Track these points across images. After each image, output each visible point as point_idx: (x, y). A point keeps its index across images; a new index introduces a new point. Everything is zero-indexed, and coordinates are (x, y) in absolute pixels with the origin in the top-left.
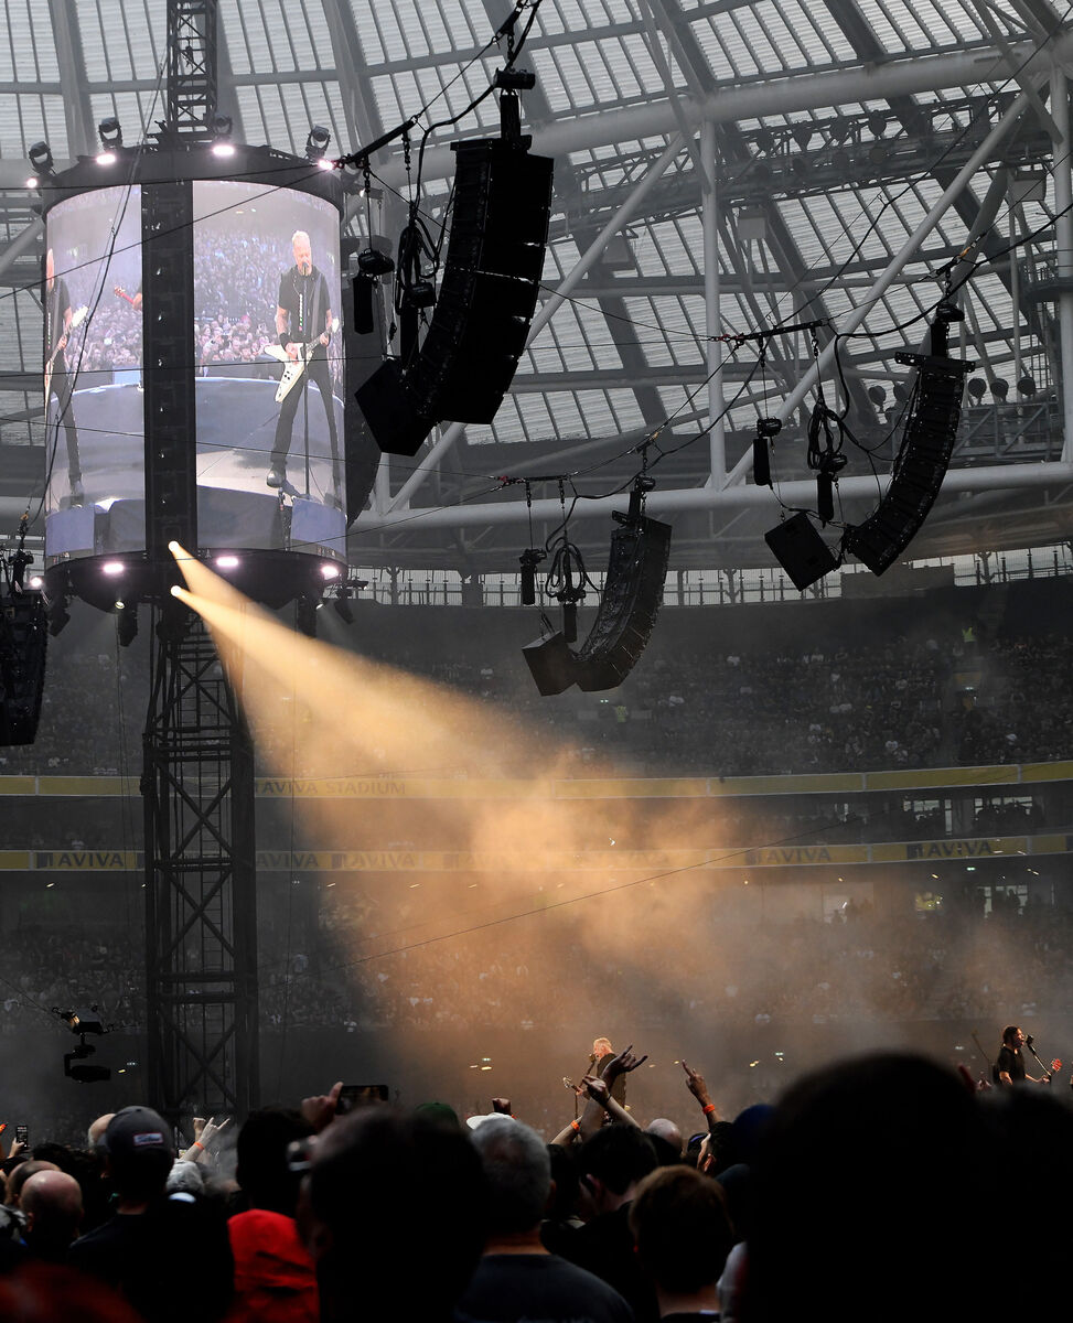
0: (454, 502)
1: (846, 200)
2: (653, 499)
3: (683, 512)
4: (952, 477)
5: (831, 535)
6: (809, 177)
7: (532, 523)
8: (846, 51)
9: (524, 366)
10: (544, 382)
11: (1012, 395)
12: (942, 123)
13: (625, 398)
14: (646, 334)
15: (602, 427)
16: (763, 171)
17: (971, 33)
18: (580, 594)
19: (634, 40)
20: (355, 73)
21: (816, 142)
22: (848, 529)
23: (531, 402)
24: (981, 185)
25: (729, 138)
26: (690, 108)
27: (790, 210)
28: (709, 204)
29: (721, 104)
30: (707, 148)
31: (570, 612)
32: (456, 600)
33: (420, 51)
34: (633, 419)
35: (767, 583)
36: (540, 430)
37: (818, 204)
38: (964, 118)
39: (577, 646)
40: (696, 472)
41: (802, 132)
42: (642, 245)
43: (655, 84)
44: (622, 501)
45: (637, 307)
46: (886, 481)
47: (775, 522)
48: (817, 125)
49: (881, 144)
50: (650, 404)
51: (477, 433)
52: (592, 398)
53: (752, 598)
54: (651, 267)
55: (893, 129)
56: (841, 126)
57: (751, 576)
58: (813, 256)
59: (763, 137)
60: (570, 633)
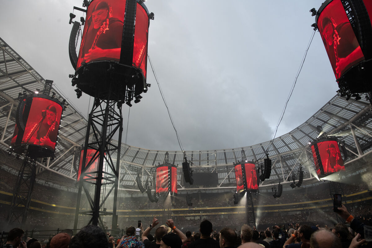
0: (265, 185)
1: (291, 161)
2: (281, 183)
3: (283, 184)
4: (304, 180)
5: (295, 185)
6: (288, 159)
7: (272, 186)
8: (289, 150)
9: (271, 174)
10: (273, 175)
11: (306, 173)
12: (297, 154)
13: (276, 176)
14: (277, 171)
15: (275, 178)
16: (284, 159)
17: (298, 148)
18: (276, 190)
19: (274, 151)
20: (254, 155)
21: (288, 157)
22: (296, 184)
23: (272, 177)
24: (301, 158)
25: (282, 157)
26: (278, 155)
27: (287, 162)
28: (281, 162)
29: (281, 155)
30: (280, 158)
31: (276, 192)
32: (266, 192)
33: (259, 153)
34: (277, 178)
35: (290, 189)
36: (273, 178)
37: (289, 161)
38: (299, 154)
39: (277, 194)
40: (283, 181)
41: (287, 156)
42: (276, 165)
43: (276, 154)
44: (278, 183)
45: (276, 169)
46: (298, 180)
47: (290, 184)
48: (288, 155)
49: (293, 156)
50: (278, 176)
51: (268, 179)
52: (274, 176)
53: (288, 190)
54: (277, 167)
55: (293, 155)
56: (290, 155)
57: (288, 188)
58: (289, 165)
59: (284, 157)
60: (276, 194)
